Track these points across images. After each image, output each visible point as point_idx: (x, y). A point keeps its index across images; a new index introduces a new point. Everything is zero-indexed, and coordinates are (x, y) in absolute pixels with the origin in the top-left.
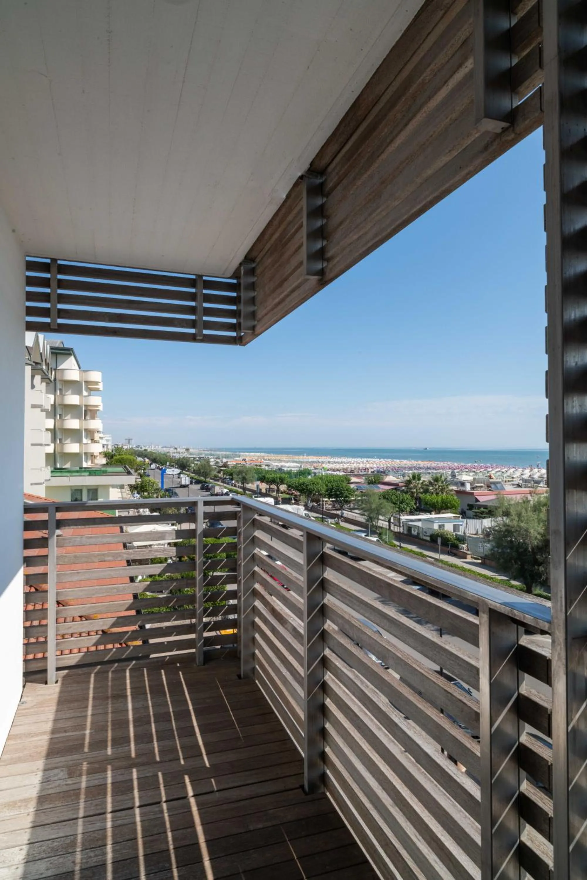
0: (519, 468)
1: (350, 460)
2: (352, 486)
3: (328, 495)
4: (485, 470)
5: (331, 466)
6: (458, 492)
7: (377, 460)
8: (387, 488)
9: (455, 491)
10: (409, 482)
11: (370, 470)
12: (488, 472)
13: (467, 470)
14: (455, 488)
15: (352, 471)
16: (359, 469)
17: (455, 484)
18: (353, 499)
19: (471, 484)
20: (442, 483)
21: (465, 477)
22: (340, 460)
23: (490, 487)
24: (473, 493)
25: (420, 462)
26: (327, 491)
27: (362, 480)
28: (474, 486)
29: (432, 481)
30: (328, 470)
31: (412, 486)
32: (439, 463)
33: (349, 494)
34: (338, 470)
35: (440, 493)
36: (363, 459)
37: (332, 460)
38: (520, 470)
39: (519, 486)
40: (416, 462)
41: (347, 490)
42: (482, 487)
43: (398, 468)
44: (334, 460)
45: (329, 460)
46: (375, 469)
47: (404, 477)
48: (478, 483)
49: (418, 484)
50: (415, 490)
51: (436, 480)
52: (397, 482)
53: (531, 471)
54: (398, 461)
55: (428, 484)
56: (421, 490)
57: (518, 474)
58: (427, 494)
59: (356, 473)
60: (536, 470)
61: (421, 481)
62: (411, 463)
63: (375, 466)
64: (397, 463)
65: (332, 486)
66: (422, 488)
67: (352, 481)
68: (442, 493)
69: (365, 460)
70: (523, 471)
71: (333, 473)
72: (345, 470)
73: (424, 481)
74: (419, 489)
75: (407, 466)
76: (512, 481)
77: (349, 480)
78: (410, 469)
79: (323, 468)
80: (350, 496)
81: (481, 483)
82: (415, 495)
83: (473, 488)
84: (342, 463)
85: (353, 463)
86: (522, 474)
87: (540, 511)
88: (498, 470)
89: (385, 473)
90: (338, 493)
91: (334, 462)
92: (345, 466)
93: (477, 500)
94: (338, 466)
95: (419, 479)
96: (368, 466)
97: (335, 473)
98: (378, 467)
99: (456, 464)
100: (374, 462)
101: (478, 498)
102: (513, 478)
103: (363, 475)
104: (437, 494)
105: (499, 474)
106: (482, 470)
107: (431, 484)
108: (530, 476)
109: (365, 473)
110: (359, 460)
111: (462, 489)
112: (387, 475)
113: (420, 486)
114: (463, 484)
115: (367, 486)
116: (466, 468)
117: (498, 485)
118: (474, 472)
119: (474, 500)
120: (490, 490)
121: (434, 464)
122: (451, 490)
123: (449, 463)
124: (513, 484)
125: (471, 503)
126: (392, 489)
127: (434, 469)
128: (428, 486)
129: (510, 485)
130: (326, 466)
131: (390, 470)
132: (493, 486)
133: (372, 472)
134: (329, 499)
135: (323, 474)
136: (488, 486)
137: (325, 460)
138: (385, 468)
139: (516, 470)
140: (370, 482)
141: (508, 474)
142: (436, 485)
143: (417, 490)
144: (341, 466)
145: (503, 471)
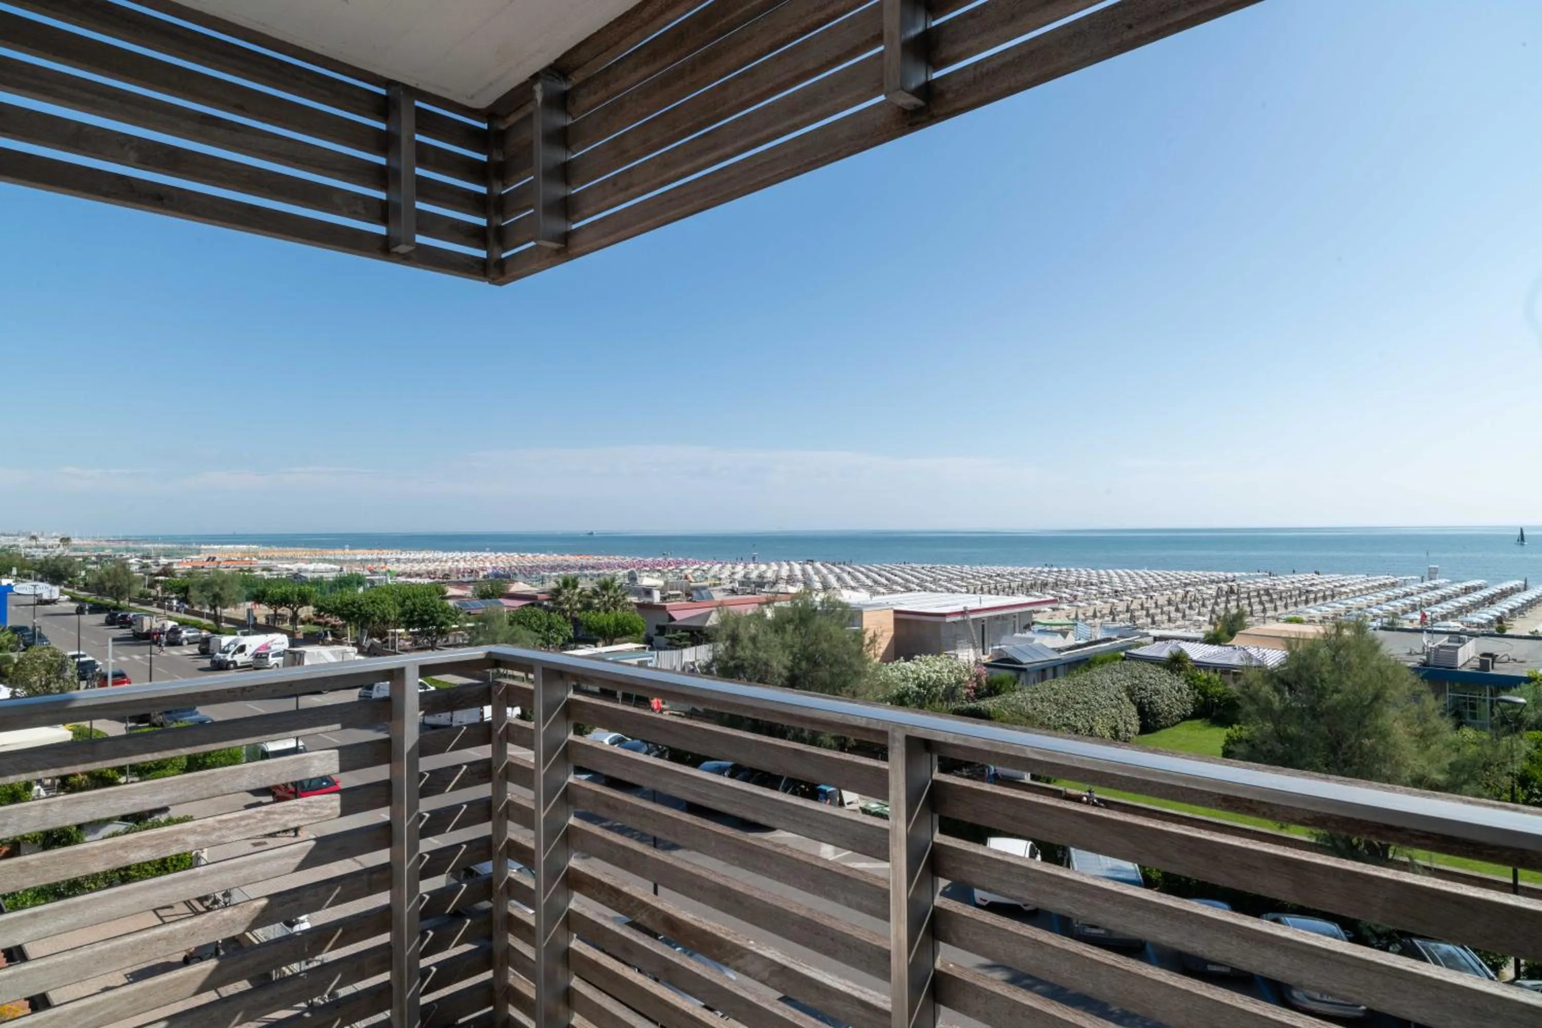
0: (726, 563)
1: (440, 555)
2: (451, 603)
3: (404, 622)
4: (676, 568)
5: (402, 567)
6: (640, 606)
7: (492, 556)
8: (517, 603)
9: (636, 604)
10: (557, 592)
11: (481, 574)
12: (682, 570)
13: (648, 569)
14: (634, 599)
15: (446, 576)
16: (458, 571)
17: (637, 592)
18: (454, 626)
19: (662, 591)
20: (615, 591)
21: (646, 581)
22: (419, 556)
23: (691, 595)
24: (664, 607)
25: (567, 557)
26: (403, 614)
27: (468, 592)
28: (666, 595)
29: (598, 589)
30: (398, 575)
31: (562, 598)
32: (601, 557)
33: (448, 618)
34: (419, 575)
35: (612, 608)
36: (464, 554)
37: (403, 556)
38: (729, 566)
39: (733, 592)
40: (562, 557)
41: (444, 611)
42: (678, 595)
43: (531, 567)
44: (408, 556)
45: (399, 556)
46: (490, 571)
47: (542, 583)
48: (671, 590)
49: (573, 595)
50: (567, 606)
51: (605, 586)
52: (534, 593)
53: (745, 567)
54: (529, 555)
55: (591, 594)
56: (579, 606)
57: (726, 573)
58: (591, 612)
59: (453, 579)
60: (752, 566)
61: (578, 590)
62: (553, 558)
63: (488, 565)
64: (529, 558)
65: (414, 604)
66: (581, 602)
67: (448, 594)
68: (616, 609)
69: (468, 555)
70: (733, 568)
71: (409, 580)
72: (429, 574)
73: (583, 590)
74: (576, 604)
75: (546, 564)
76: (720, 584)
77: (444, 592)
78: (553, 568)
79: (389, 571)
80: (450, 622)
81: (677, 590)
82: (569, 614)
83: (664, 599)
84: (423, 561)
85: (446, 561)
86: (733, 573)
87: (784, 630)
88: (696, 567)
89: (507, 577)
90: (426, 617)
91: (409, 561)
92: (431, 567)
93: (672, 619)
94: (416, 567)
95: (575, 587)
96: (475, 566)
97: (413, 580)
98: (494, 568)
99: (628, 559)
100: (486, 558)
101: (674, 614)
102: (720, 579)
103: (469, 583)
104: (607, 611)
105: (699, 573)
106: (670, 568)
107: (595, 593)
108: (744, 577)
109: (472, 579)
110: (457, 555)
111: (646, 600)
112: (513, 582)
113: (576, 598)
114: (648, 592)
115: (477, 602)
116: (645, 566)
117: (703, 592)
118: (659, 571)
119: (667, 617)
120: (691, 600)
121: (592, 560)
122: (630, 604)
123: (617, 557)
124: (724, 590)
125: (661, 624)
126: (526, 606)
127: (593, 568)
128: (591, 597)
129: (720, 591)
130: (394, 568)
131: (517, 571)
132: (695, 594)
133: (484, 577)
134: (407, 628)
135: (389, 581)
136: (688, 595)
137: (388, 557)
138: (507, 569)
139: (723, 567)
140: (484, 596)
141: (712, 573)
142: (604, 596)
143: (571, 606)
144: (423, 567)
145: (705, 568)
